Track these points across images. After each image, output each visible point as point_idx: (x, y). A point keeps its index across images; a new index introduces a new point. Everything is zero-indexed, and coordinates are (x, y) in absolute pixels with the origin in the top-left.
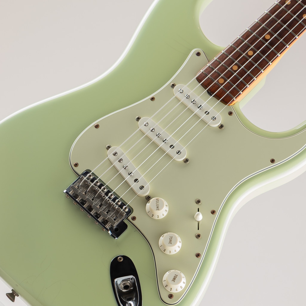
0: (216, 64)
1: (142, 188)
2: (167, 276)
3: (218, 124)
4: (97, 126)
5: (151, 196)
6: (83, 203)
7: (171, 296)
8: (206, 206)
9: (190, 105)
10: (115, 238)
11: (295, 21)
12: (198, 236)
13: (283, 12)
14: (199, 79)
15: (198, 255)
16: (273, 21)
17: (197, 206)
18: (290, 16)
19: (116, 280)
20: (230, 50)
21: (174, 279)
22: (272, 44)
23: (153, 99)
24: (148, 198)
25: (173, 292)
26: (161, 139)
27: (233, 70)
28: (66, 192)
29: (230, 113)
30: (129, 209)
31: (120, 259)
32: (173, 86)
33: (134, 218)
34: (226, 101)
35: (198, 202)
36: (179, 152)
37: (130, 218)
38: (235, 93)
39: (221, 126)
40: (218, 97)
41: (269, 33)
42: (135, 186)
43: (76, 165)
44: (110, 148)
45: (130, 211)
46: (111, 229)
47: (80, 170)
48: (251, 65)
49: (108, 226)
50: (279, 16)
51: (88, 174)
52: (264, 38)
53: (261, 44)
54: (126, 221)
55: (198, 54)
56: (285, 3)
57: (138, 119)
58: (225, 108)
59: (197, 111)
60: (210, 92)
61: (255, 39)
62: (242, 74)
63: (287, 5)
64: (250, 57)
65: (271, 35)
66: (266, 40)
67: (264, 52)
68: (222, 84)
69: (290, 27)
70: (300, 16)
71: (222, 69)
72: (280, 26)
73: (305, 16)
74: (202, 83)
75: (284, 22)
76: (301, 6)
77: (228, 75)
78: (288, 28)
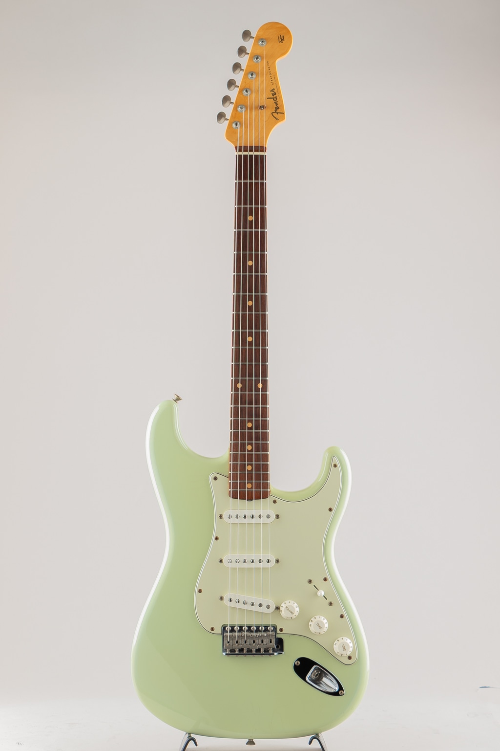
0: (235, 477)
1: (268, 607)
2: (337, 648)
3: (275, 516)
4: (200, 591)
5: (278, 605)
6: (241, 650)
7: (350, 658)
8: (318, 581)
9: (246, 521)
10: (282, 653)
11: (257, 396)
12: (331, 604)
13: (243, 396)
14: (235, 496)
15: (342, 616)
16: (243, 409)
17: (312, 585)
18: (250, 396)
19: (307, 679)
20: (235, 458)
21: (344, 648)
22: (257, 427)
23: (217, 539)
24: (277, 608)
25: (349, 653)
26: (249, 562)
27: (250, 471)
28: (226, 654)
29: (275, 502)
30: (273, 627)
31: (298, 663)
32: (221, 517)
33: (281, 630)
34: (265, 496)
35: (310, 581)
36: (268, 561)
37: (278, 631)
38: (266, 486)
39: (277, 516)
40: (258, 498)
41: (249, 421)
42: (263, 609)
43: (212, 629)
44: (223, 598)
45: (275, 628)
46: (274, 650)
47: (219, 630)
48: (258, 456)
49: (271, 652)
50: (243, 403)
51: (226, 628)
52: (249, 428)
53: (250, 434)
54: (278, 636)
55: (215, 478)
56: (238, 388)
57: (221, 561)
58: (270, 500)
59: (254, 521)
60: (250, 499)
61: (243, 434)
62: (258, 468)
63: (241, 388)
64: (252, 450)
65: (251, 421)
66: (251, 428)
67: (257, 439)
68: (252, 488)
69: (257, 403)
70: (257, 389)
71: (243, 477)
72: (251, 409)
73: (260, 386)
74: (240, 499)
75: (251, 403)
76: (250, 381)
77: (250, 477)
78: (257, 405)
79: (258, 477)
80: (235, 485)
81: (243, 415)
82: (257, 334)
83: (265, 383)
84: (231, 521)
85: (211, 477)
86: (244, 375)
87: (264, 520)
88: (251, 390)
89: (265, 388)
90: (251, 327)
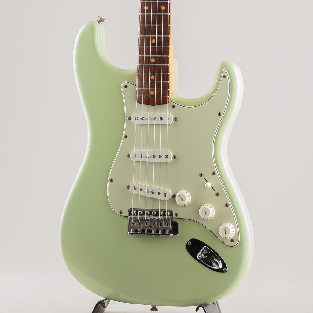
0: (140, 85)
1: (165, 195)
2: (221, 232)
3: (173, 119)
4: (112, 180)
5: (174, 194)
6: (143, 231)
7: (232, 241)
8: (207, 174)
9: (148, 122)
10: (176, 235)
11: (160, 16)
12: (218, 194)
13: (149, 17)
14: (140, 102)
15: (227, 205)
16: (148, 28)
17: (202, 178)
18: (154, 16)
19: (197, 257)
20: (141, 69)
21: (225, 232)
22: (159, 43)
23: (126, 137)
24: (174, 197)
25: (231, 237)
26: (151, 157)
27: (153, 80)
28: (130, 233)
29: (174, 107)
30: (170, 212)
31: (189, 243)
32: (130, 119)
33: (177, 215)
34: (165, 101)
35: (201, 175)
36: (166, 157)
37: (174, 216)
38: (166, 93)
39: (175, 119)
40: (158, 103)
41: (153, 38)
42: (161, 197)
43: (121, 212)
44: (129, 187)
45: (171, 214)
46: (171, 232)
47: (126, 213)
48: (159, 67)
49: (167, 233)
50: (148, 23)
51: (131, 212)
52: (152, 44)
53: (154, 49)
54: (174, 220)
55: (126, 87)
56: (145, 10)
57: (129, 156)
58: (168, 106)
59: (155, 122)
60: (152, 104)
61: (148, 49)
62: (159, 78)
64: (154, 63)
65: (154, 38)
66: (155, 44)
67: (159, 53)
68: (154, 94)
69: (160, 23)
70: (160, 11)
71: (147, 85)
72: (154, 28)
73: (163, 8)
74: (143, 104)
75: (154, 23)
76: (155, 4)
77: (153, 86)
78: (160, 24)
79: (159, 85)
80: (140, 92)
81: (148, 33)
83: (167, 5)
84: (137, 122)
85: (123, 85)
87: (164, 122)
88: (154, 11)
89: (167, 10)
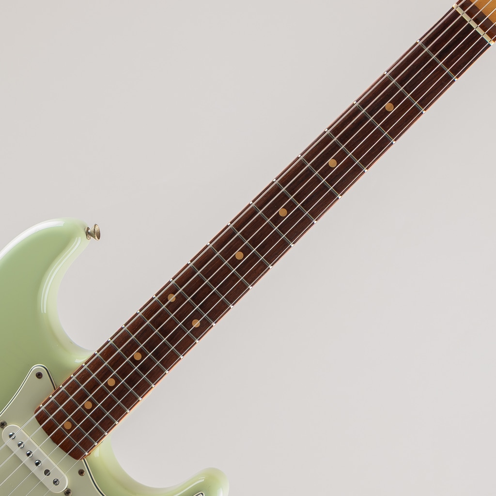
0: (62, 398)
3: (64, 489)
9: (26, 460)
11: (181, 331)
13: (164, 315)
14: (41, 418)
16: (149, 331)
18: (173, 323)
20: (83, 375)
22: (144, 368)
27: (85, 409)
32: (3, 425)
34: (77, 455)
38: (88, 445)
39: (68, 492)
40: (65, 448)
41: (141, 351)
48: (111, 402)
50: (156, 323)
52: (132, 359)
53: (128, 368)
55: (40, 376)
56: (167, 300)
58: (76, 464)
59: (34, 469)
60: (56, 440)
61: (119, 360)
62: (98, 415)
63: (170, 303)
64: (111, 388)
65: (144, 354)
66: (136, 362)
67: (131, 382)
68: (69, 431)
69: (172, 340)
70: (188, 324)
71: (70, 407)
72: (157, 339)
73: (196, 324)
74: (43, 428)
75: (164, 332)
76: (190, 306)
77: (79, 417)
78: (169, 342)
79: (87, 426)
80: (52, 408)
81: (142, 338)
82: (255, 257)
83: (205, 326)
84: (8, 442)
85: (37, 367)
86: (189, 291)
87: (47, 481)
88: (180, 317)
89: (199, 332)
90: (254, 242)
